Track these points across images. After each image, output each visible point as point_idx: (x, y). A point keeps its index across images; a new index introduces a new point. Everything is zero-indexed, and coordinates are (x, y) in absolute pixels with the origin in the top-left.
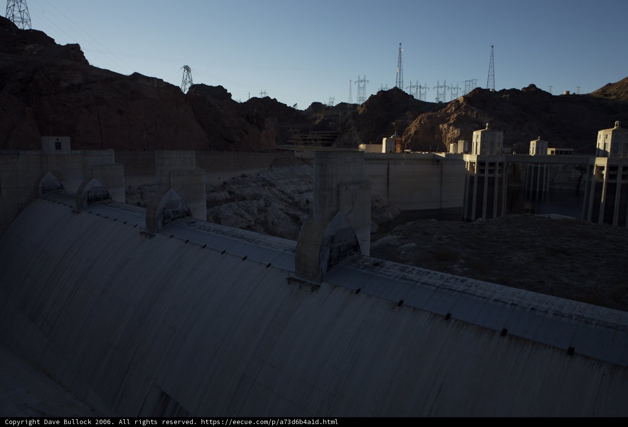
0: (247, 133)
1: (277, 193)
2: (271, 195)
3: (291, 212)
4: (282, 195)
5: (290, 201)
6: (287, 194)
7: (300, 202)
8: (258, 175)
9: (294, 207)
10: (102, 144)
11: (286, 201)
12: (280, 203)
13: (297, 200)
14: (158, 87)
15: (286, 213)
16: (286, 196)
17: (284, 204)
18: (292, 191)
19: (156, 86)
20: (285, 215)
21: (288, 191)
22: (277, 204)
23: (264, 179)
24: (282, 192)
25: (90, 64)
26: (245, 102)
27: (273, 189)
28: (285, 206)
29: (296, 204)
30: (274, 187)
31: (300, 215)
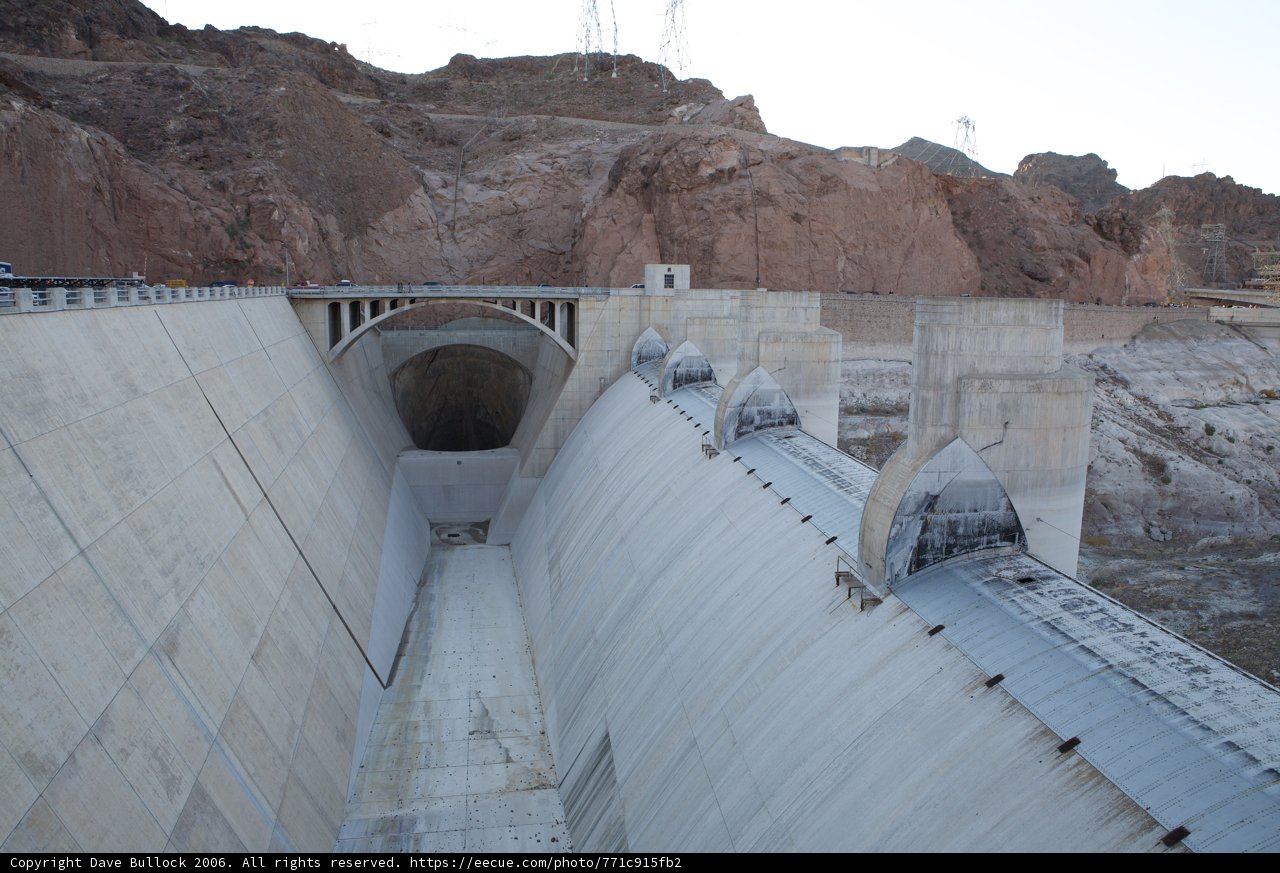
0: (1088, 261)
1: (1129, 401)
2: (1110, 406)
3: (1149, 449)
4: (1142, 408)
5: (1160, 423)
6: (1156, 407)
7: (1188, 428)
8: (1090, 356)
9: (1164, 440)
10: (758, 279)
11: (1147, 424)
12: (1124, 426)
13: (1182, 422)
14: (879, 166)
15: (1135, 451)
16: (1152, 411)
17: (1138, 428)
18: (1175, 401)
19: (874, 163)
20: (1129, 455)
21: (1162, 398)
22: (1115, 426)
23: (1104, 368)
24: (1144, 400)
25: (769, 131)
26: (1146, 190)
27: (1120, 391)
28: (1138, 434)
29: (1173, 434)
30: (1126, 388)
31: (1171, 459)
